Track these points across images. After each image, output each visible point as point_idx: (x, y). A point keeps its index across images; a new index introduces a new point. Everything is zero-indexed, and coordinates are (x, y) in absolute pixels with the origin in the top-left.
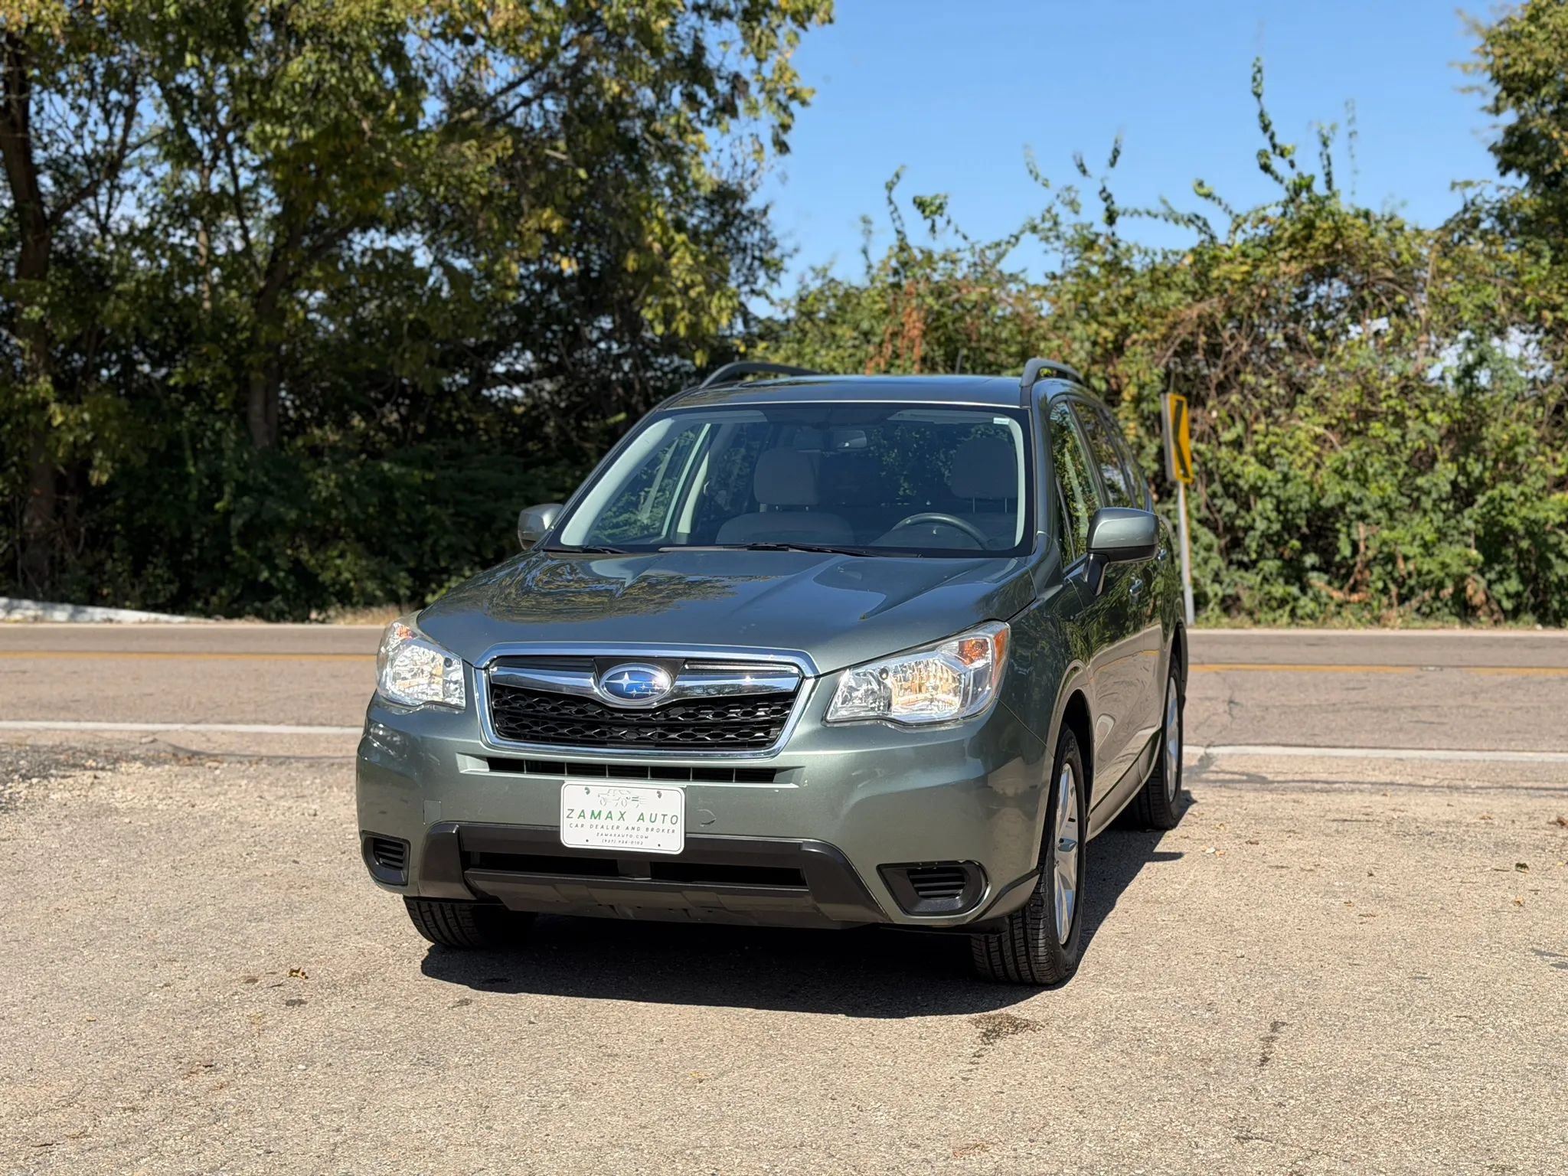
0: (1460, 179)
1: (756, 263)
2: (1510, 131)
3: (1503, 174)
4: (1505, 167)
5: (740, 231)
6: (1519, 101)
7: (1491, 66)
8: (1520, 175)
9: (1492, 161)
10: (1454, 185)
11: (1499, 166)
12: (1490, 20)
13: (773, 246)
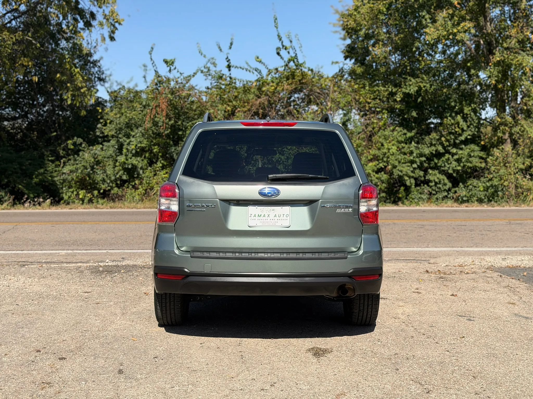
0: (335, 61)
1: (96, 79)
2: (349, 46)
3: (345, 60)
4: (346, 58)
5: (90, 68)
6: (351, 36)
7: (343, 24)
8: (350, 60)
9: (342, 55)
10: (333, 63)
11: (344, 57)
12: (342, 9)
13: (103, 73)
